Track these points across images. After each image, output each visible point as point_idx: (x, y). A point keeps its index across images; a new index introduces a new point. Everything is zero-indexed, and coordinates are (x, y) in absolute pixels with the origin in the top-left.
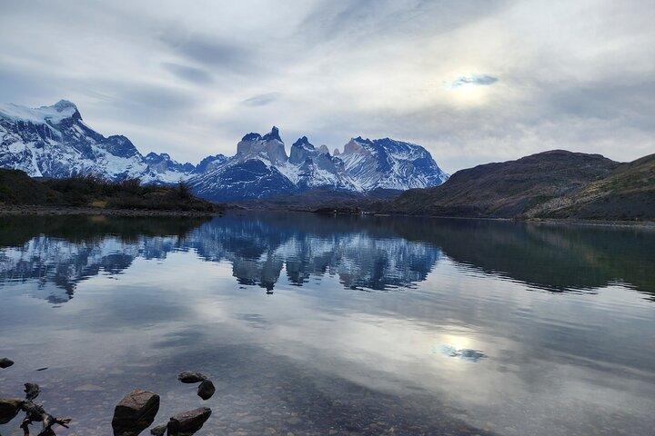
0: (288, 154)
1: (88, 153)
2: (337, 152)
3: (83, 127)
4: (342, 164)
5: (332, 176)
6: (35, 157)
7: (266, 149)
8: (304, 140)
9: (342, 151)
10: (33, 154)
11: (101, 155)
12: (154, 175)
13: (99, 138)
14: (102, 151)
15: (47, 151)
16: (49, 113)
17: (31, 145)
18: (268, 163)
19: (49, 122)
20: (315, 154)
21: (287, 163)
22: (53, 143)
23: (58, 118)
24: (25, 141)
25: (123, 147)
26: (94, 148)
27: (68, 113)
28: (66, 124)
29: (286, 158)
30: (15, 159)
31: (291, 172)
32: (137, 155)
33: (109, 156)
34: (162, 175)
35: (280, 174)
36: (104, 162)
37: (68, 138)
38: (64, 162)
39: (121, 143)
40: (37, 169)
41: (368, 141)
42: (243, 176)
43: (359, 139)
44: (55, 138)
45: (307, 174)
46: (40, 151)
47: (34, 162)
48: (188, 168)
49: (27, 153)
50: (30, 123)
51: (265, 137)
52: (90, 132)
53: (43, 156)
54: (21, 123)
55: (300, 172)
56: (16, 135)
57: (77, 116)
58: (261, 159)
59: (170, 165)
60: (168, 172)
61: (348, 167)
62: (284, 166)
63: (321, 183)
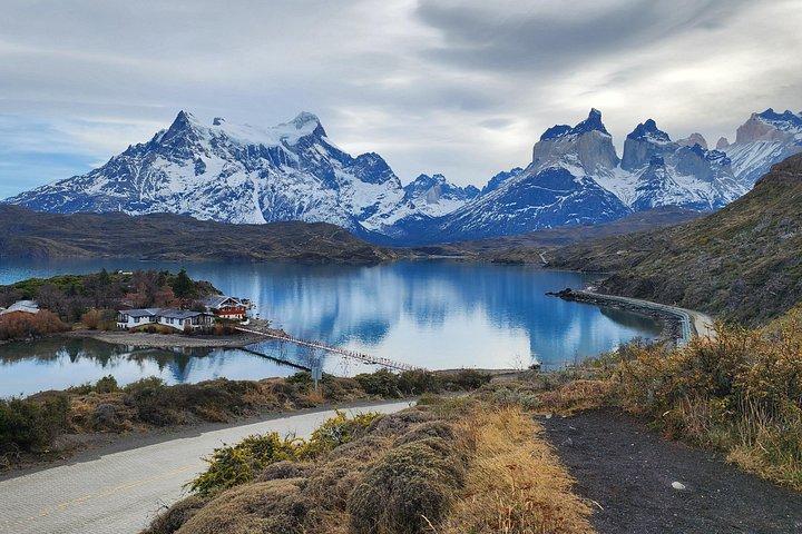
0: (620, 155)
1: (330, 180)
2: (723, 142)
3: (327, 146)
4: (726, 162)
5: (704, 186)
6: (257, 189)
7: (576, 149)
8: (650, 125)
9: (732, 140)
10: (256, 186)
11: (346, 183)
12: (413, 207)
13: (345, 159)
14: (347, 177)
15: (271, 182)
16: (284, 131)
17: (254, 175)
18: (578, 173)
19: (285, 144)
20: (672, 148)
21: (618, 171)
22: (288, 170)
23: (294, 136)
24: (249, 170)
25: (374, 169)
26: (338, 173)
27: (309, 129)
28: (304, 143)
29: (615, 161)
30: (233, 194)
31: (622, 186)
32: (393, 179)
33: (357, 183)
34: (433, 206)
35: (600, 191)
36: (350, 192)
37: (306, 162)
38: (290, 195)
39: (372, 163)
40: (257, 206)
41: (788, 115)
42: (535, 197)
43: (769, 114)
44: (291, 164)
45: (653, 185)
46: (264, 182)
47: (256, 197)
48: (471, 192)
49: (248, 186)
50: (262, 146)
51: (575, 130)
52: (335, 153)
53: (266, 188)
54: (251, 148)
55: (640, 184)
56: (238, 163)
57: (319, 131)
58: (566, 166)
59: (446, 191)
60: (442, 201)
61: (743, 167)
62: (610, 175)
63: (679, 200)
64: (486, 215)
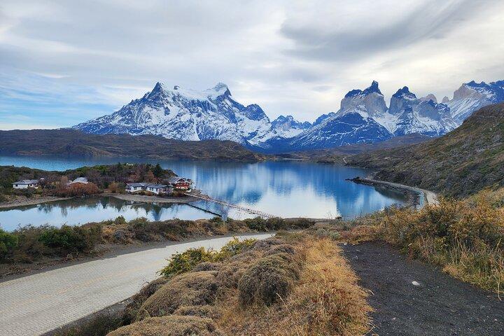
0: (388, 105)
1: (232, 118)
2: (446, 99)
3: (231, 101)
4: (447, 110)
5: (434, 123)
6: (196, 123)
7: (364, 102)
8: (406, 89)
9: (451, 98)
10: (195, 121)
11: (241, 120)
12: (276, 133)
13: (241, 107)
14: (242, 117)
15: (203, 119)
16: (209, 93)
17: (194, 115)
18: (365, 115)
19: (210, 99)
20: (417, 102)
21: (387, 114)
22: (211, 113)
23: (215, 95)
24: (192, 113)
25: (256, 113)
26: (237, 115)
27: (222, 92)
28: (220, 99)
29: (385, 109)
30: (183, 125)
31: (389, 122)
32: (265, 118)
33: (247, 120)
34: (286, 132)
35: (377, 125)
36: (243, 125)
37: (221, 109)
38: (212, 126)
39: (254, 109)
40: (196, 131)
41: (483, 84)
42: (342, 128)
43: (472, 84)
44: (213, 110)
45: (406, 122)
46: (199, 119)
47: (195, 127)
48: (307, 125)
49: (191, 121)
50: (198, 101)
51: (364, 92)
52: (235, 104)
53: (200, 122)
54: (193, 101)
55: (399, 121)
56: (186, 109)
57: (228, 93)
58: (359, 112)
59: (293, 124)
60: (291, 130)
61: (457, 113)
62: (382, 116)
63: (420, 130)
64: (314, 137)
